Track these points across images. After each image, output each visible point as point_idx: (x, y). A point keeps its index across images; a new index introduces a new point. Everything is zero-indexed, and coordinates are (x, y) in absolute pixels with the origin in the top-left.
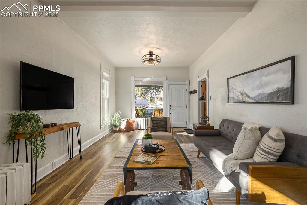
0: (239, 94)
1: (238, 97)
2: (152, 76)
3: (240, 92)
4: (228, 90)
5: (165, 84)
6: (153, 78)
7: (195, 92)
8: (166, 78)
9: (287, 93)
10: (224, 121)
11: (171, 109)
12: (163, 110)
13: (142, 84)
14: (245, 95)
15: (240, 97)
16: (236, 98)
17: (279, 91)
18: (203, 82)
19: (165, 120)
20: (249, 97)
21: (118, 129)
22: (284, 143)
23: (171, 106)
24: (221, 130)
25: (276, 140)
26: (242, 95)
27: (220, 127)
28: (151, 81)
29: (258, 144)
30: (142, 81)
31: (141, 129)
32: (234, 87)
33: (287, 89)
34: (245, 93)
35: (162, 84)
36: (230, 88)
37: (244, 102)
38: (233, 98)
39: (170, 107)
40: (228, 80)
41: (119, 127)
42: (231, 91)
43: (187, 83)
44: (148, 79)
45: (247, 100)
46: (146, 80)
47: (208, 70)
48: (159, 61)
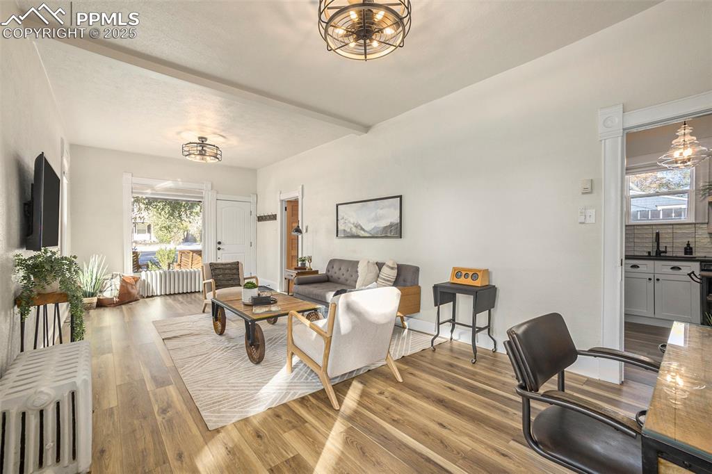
0: (352, 226)
1: (351, 229)
2: (179, 180)
3: (353, 224)
4: (337, 220)
5: (208, 198)
6: (180, 184)
7: (274, 217)
8: (210, 186)
9: (397, 228)
10: (332, 262)
11: (219, 249)
12: (201, 251)
13: (152, 194)
14: (359, 228)
15: (354, 230)
16: (349, 230)
17: (391, 226)
18: (288, 201)
19: (235, 267)
20: (363, 230)
21: (95, 300)
22: (396, 271)
23: (219, 243)
24: (329, 274)
25: (392, 268)
26: (356, 227)
27: (328, 270)
28: (177, 190)
29: (378, 276)
30: (152, 187)
31: (152, 296)
32: (346, 217)
33: (397, 224)
34: (359, 225)
35: (202, 198)
36: (339, 218)
37: (358, 237)
38: (344, 230)
39: (219, 246)
40: (337, 206)
41: (99, 294)
42: (341, 222)
43: (253, 199)
44: (168, 184)
45: (362, 233)
46: (164, 186)
47: (303, 186)
48: (218, 156)
